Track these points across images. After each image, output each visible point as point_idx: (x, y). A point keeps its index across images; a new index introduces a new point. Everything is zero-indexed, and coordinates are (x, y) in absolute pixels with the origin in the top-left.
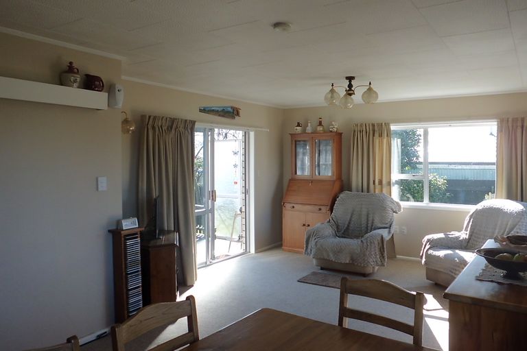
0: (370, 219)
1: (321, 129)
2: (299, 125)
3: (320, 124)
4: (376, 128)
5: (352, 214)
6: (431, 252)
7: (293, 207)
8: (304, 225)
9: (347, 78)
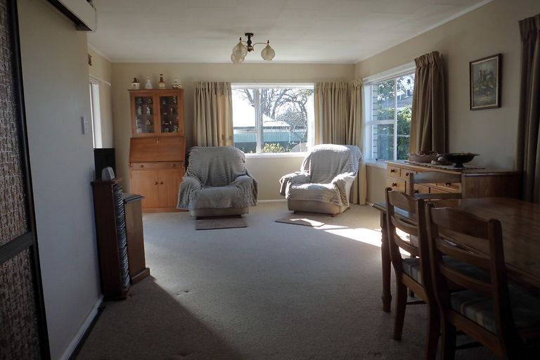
0: (229, 168)
1: (164, 85)
2: (135, 81)
3: (162, 80)
4: (218, 87)
5: (210, 166)
6: (294, 187)
7: (142, 166)
8: (157, 183)
9: (246, 34)
